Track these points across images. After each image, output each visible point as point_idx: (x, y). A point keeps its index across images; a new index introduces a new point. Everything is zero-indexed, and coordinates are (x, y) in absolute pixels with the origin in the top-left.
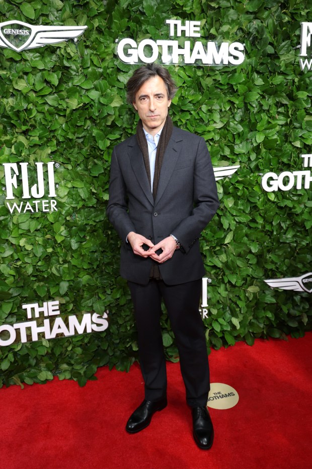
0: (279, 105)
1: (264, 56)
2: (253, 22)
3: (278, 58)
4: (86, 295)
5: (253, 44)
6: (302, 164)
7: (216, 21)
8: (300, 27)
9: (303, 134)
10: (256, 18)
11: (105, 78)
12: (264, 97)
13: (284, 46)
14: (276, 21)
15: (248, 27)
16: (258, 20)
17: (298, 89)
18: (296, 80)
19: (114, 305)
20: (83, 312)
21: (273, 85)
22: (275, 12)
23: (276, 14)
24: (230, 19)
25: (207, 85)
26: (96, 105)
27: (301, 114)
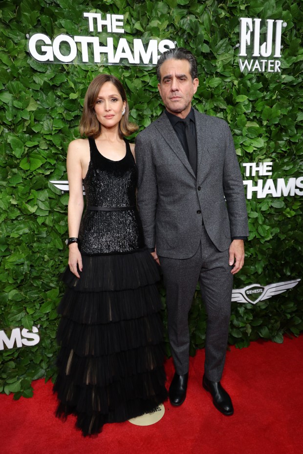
0: (216, 109)
1: (198, 56)
2: (186, 18)
3: (215, 58)
4: (14, 310)
5: (186, 43)
6: (244, 174)
7: (142, 16)
8: (239, 23)
9: (244, 142)
10: (190, 13)
11: (18, 79)
12: (200, 102)
13: (221, 45)
14: (213, 16)
15: (182, 23)
16: (192, 15)
17: (238, 92)
18: (236, 82)
19: (45, 319)
20: (11, 327)
21: (211, 88)
22: (211, 6)
23: (213, 9)
24: (159, 14)
25: (136, 87)
26: (10, 109)
27: (241, 120)
